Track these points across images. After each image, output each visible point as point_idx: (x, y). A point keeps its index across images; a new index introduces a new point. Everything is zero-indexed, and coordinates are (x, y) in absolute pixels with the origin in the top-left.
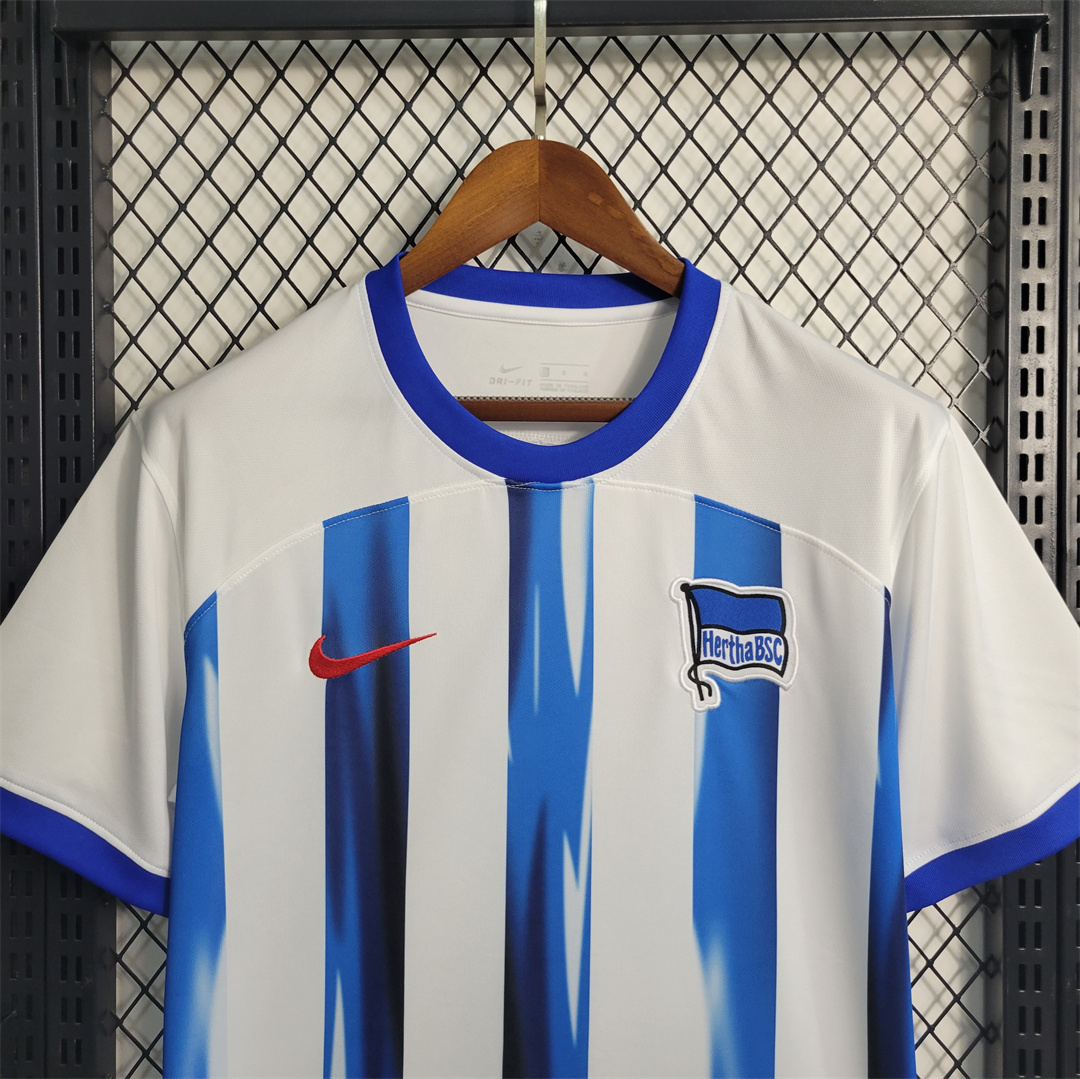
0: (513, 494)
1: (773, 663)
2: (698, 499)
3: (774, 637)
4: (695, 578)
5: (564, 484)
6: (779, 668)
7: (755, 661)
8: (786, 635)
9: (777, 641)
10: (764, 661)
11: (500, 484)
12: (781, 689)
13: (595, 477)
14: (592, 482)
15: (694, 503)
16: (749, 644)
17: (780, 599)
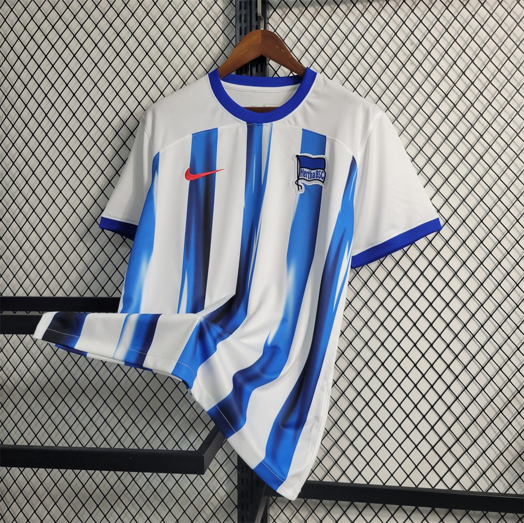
0: (248, 127)
1: (321, 179)
2: (303, 129)
3: (322, 171)
4: (301, 153)
5: (264, 124)
6: (323, 181)
7: (315, 178)
8: (325, 170)
9: (323, 172)
10: (318, 178)
11: (244, 124)
12: (323, 188)
13: (273, 123)
14: (272, 124)
15: (302, 131)
16: (314, 173)
17: (324, 159)
